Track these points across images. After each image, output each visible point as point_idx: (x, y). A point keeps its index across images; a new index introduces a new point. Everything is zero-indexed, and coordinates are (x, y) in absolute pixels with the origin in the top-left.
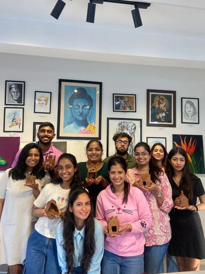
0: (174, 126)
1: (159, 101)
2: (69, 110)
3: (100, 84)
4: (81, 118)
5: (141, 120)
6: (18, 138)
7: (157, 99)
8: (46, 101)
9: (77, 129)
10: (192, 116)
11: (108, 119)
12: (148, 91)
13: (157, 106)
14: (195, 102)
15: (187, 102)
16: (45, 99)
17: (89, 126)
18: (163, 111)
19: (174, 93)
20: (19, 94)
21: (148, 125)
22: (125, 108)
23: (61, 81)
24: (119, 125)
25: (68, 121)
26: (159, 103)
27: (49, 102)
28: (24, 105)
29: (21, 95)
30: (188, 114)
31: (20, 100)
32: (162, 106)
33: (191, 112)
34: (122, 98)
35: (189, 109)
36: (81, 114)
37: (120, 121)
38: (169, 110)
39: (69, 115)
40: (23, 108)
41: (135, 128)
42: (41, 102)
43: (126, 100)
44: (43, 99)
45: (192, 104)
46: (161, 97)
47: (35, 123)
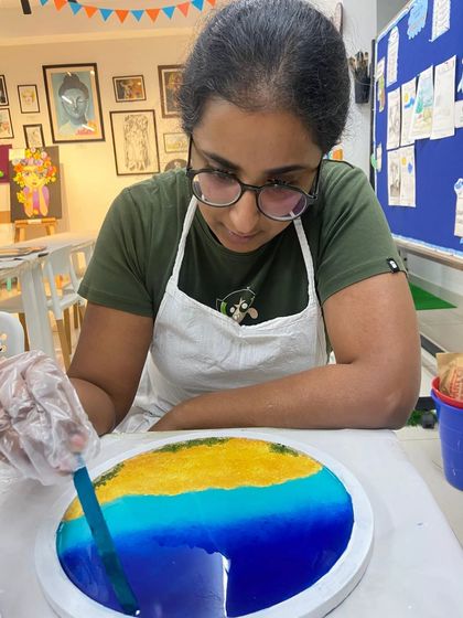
1: (175, 82)
4: (77, 115)
5: (153, 111)
7: (172, 78)
8: (32, 96)
11: (111, 113)
12: (160, 68)
16: (30, 94)
20: (0, 92)
21: (164, 116)
22: (130, 96)
23: (45, 68)
24: (126, 119)
27: (35, 97)
29: (3, 93)
31: (4, 99)
34: (125, 82)
36: (76, 110)
37: (127, 114)
40: (8, 109)
41: (147, 123)
42: (26, 99)
43: (131, 84)
44: (28, 94)
46: (178, 75)
47: (25, 127)
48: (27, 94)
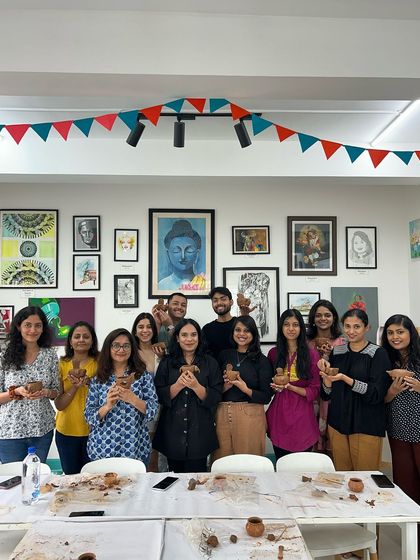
0: (334, 273)
1: (308, 235)
2: (165, 255)
3: (212, 212)
4: (183, 267)
5: (277, 269)
6: (92, 300)
7: (304, 230)
8: (131, 242)
9: (178, 282)
10: (364, 256)
11: (225, 270)
12: (290, 219)
13: (305, 242)
14: (370, 233)
15: (356, 234)
16: (129, 240)
17: (196, 278)
18: (315, 251)
19: (334, 219)
20: (92, 235)
21: (290, 273)
22: (251, 248)
23: (151, 211)
24: (243, 278)
25: (164, 271)
26: (309, 237)
27: (135, 244)
28: (99, 250)
29: (95, 236)
30: (357, 253)
31: (95, 243)
32: (313, 242)
33: (363, 250)
34: (246, 232)
35: (358, 245)
36: (183, 261)
37: (244, 272)
38: (326, 249)
39: (166, 263)
40: (99, 256)
41: (268, 282)
42: (124, 245)
43: (254, 235)
45: (365, 238)
46: (311, 227)
47: (116, 277)
48: (125, 240)
